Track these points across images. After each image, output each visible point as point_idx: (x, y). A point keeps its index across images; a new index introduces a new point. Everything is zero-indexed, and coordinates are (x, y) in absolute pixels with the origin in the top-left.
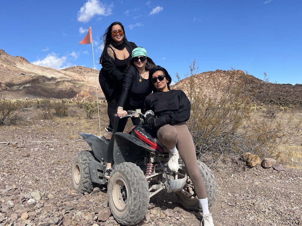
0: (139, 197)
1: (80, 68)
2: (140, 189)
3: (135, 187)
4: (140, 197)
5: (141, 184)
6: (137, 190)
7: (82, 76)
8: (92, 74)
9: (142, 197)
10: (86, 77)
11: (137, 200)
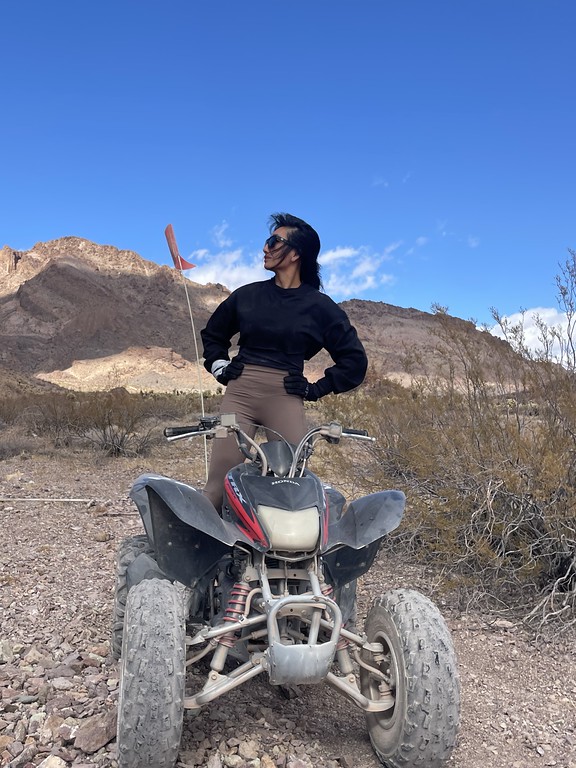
0: (135, 690)
1: (360, 304)
2: (143, 664)
3: (131, 657)
4: (139, 689)
5: (149, 650)
6: (135, 666)
7: (365, 327)
8: (391, 319)
9: (144, 691)
10: (375, 328)
11: (131, 698)
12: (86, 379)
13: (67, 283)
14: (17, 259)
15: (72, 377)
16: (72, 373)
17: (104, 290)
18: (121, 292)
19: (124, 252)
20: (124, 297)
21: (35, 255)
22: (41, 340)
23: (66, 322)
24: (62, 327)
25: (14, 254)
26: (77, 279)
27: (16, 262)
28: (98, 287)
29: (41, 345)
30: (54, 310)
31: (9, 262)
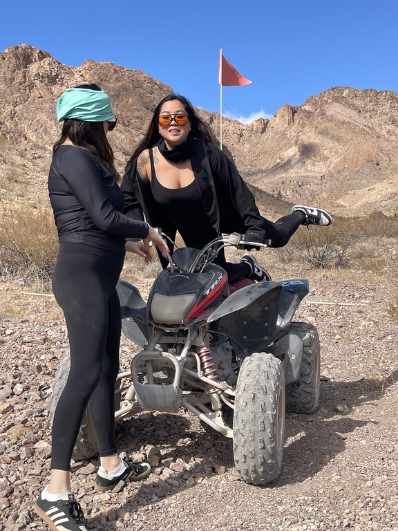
12: (354, 207)
13: (336, 127)
14: (294, 112)
15: (342, 206)
16: (342, 203)
17: (366, 129)
18: (382, 129)
19: (382, 92)
20: (384, 132)
21: (307, 108)
22: (316, 178)
23: (335, 160)
24: (332, 165)
25: (292, 109)
26: (343, 123)
27: (293, 116)
28: (361, 126)
29: (316, 181)
30: (325, 152)
31: (288, 117)
